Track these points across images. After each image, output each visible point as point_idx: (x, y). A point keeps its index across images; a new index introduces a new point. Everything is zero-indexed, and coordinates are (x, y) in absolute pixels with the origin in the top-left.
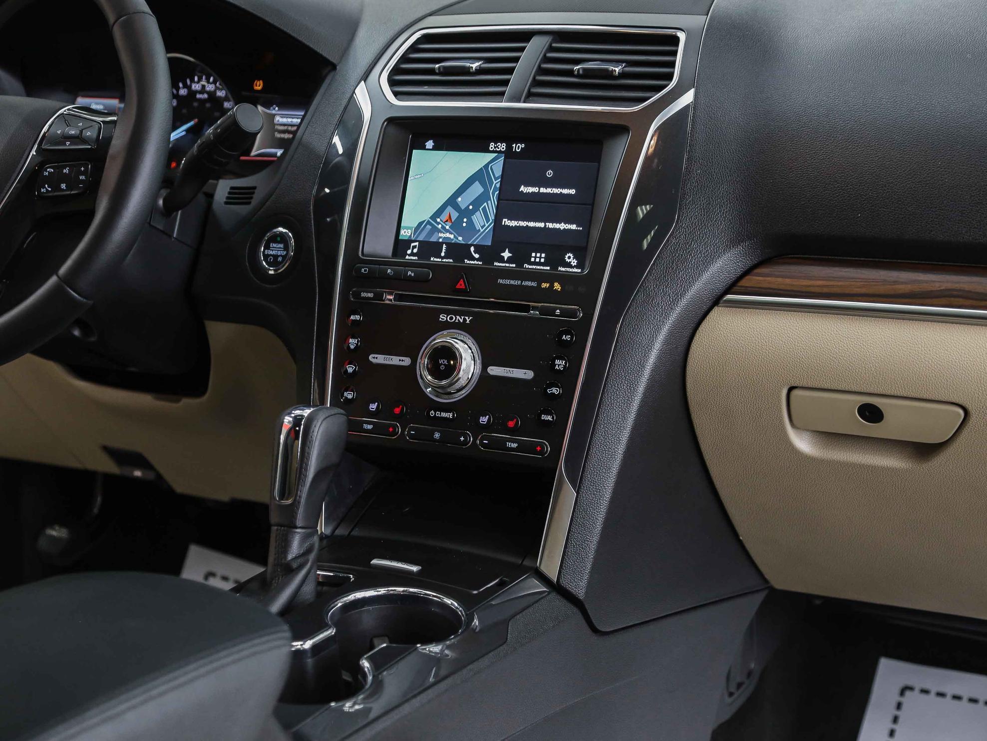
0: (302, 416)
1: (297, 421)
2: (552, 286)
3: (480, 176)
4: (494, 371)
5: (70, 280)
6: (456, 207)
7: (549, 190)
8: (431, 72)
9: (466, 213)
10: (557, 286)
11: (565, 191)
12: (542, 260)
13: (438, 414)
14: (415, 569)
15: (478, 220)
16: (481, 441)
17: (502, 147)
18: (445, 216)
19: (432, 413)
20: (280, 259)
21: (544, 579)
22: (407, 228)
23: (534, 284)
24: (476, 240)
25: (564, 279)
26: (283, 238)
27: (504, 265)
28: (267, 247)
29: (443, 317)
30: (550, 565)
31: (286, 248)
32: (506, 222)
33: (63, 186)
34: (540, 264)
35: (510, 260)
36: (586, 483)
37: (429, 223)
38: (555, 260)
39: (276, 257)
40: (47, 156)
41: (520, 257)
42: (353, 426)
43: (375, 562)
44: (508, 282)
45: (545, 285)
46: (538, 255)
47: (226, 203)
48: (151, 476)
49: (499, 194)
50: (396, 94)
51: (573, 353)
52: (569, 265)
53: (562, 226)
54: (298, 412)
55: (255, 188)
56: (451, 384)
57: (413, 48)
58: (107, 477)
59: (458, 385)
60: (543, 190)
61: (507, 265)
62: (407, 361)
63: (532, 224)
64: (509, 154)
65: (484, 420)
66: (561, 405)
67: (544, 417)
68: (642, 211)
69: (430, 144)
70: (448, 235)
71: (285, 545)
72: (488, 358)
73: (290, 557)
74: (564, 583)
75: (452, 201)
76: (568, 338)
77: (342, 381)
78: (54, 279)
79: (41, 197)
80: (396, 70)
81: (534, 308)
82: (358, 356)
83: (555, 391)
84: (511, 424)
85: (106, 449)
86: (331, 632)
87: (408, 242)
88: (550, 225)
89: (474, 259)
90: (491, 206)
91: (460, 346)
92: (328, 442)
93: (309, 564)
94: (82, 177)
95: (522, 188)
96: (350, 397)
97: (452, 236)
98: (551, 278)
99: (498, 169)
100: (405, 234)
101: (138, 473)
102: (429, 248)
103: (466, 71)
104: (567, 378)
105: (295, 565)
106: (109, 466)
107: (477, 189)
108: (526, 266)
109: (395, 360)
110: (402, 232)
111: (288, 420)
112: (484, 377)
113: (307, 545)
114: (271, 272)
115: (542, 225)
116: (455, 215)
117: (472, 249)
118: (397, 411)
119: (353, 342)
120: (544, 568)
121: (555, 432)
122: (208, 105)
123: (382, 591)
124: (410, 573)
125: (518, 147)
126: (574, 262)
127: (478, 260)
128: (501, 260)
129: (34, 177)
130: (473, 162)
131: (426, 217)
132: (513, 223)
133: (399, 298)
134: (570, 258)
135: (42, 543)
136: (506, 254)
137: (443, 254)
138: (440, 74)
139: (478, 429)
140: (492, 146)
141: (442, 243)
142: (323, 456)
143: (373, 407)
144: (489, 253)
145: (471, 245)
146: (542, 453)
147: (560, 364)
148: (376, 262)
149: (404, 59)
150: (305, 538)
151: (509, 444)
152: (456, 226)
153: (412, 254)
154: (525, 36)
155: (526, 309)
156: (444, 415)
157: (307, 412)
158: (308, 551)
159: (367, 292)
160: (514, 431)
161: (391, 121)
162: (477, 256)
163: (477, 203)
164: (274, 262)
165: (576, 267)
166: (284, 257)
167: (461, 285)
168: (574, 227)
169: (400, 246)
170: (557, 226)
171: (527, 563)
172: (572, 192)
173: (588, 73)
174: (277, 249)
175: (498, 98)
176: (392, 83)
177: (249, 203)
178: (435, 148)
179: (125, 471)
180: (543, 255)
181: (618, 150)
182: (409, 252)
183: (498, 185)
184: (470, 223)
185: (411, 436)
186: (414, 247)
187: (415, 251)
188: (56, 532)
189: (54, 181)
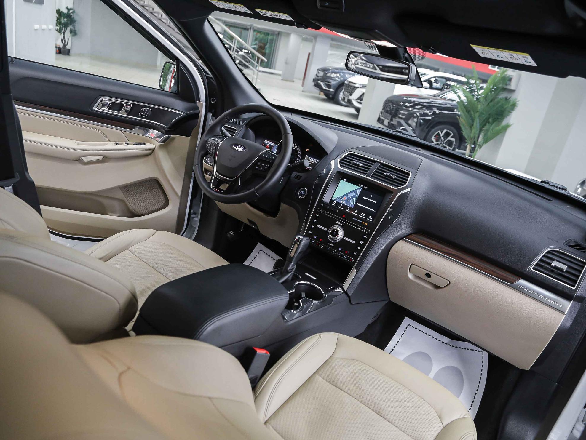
0: (300, 238)
1: (299, 238)
2: (365, 223)
3: (355, 191)
4: (346, 238)
5: (257, 190)
6: (347, 196)
7: (370, 200)
8: (350, 163)
9: (349, 199)
10: (366, 224)
11: (374, 201)
12: (364, 216)
13: (330, 244)
14: (315, 279)
15: (352, 201)
16: (338, 253)
17: (362, 186)
18: (344, 198)
19: (328, 243)
20: (303, 195)
21: (343, 289)
22: (334, 197)
23: (361, 222)
24: (350, 206)
25: (368, 222)
26: (305, 191)
27: (354, 214)
28: (301, 191)
29: (337, 222)
30: (346, 286)
31: (305, 193)
32: (358, 204)
33: (261, 168)
34: (363, 216)
35: (356, 213)
36: (359, 271)
37: (340, 198)
38: (367, 216)
39: (302, 194)
40: (259, 160)
41: (359, 213)
42: (311, 240)
43: (306, 274)
44: (355, 219)
45: (363, 223)
46: (363, 214)
47: (294, 178)
48: (256, 228)
49: (358, 197)
50: (340, 165)
51: (366, 241)
52: (370, 219)
53: (371, 209)
54: (299, 237)
55: (301, 176)
56: (335, 239)
57: (347, 155)
58: (245, 224)
59: (337, 239)
60: (369, 199)
61: (355, 214)
62: (326, 229)
63: (364, 206)
64: (363, 188)
65: (340, 249)
66: (359, 252)
67: (354, 253)
69: (345, 180)
70: (343, 202)
71: (288, 266)
72: (345, 235)
73: (289, 269)
74: (347, 292)
75: (347, 195)
76: (365, 237)
77: (310, 229)
78: (253, 189)
79: (256, 169)
80: (342, 160)
81: (359, 227)
82: (316, 224)
83: (359, 248)
84: (346, 252)
85: (248, 219)
86: (294, 291)
87: (334, 201)
88: (368, 208)
89: (348, 210)
90: (356, 199)
91: (339, 230)
92: (305, 245)
93: (292, 272)
94: (266, 168)
95: (364, 197)
96: (310, 233)
97: (344, 203)
98: (365, 221)
99: (360, 191)
100: (333, 199)
101: (253, 226)
102: (338, 204)
103: (358, 165)
104: (362, 246)
105: (289, 271)
106: (248, 223)
107: (353, 194)
108: (360, 216)
109: (324, 228)
110: (333, 198)
111: (297, 238)
112: (343, 239)
113: (293, 267)
114: (300, 197)
115: (366, 207)
116: (346, 198)
117: (348, 207)
118: (320, 240)
119: (315, 221)
120: (344, 287)
121: (356, 257)
122: (295, 151)
123: (308, 283)
124: (314, 279)
125: (366, 187)
126: (371, 219)
127: (349, 210)
128: (354, 212)
129: (255, 164)
130: (355, 187)
131: (340, 196)
132: (359, 205)
133: (328, 214)
134: (370, 217)
135: (228, 234)
136: (356, 211)
137: (341, 206)
138: (352, 164)
139: (338, 251)
140: (360, 185)
141: (342, 204)
142: (302, 248)
143: (315, 237)
144: (352, 209)
145: (348, 206)
146: (352, 261)
147: (362, 242)
148: (325, 203)
149: (344, 157)
150: (294, 265)
151: (344, 257)
152: (346, 201)
153: (334, 204)
154: (375, 162)
155: (357, 227)
156: (331, 245)
157: (301, 237)
158: (293, 269)
159: (321, 210)
160: (347, 254)
161: (338, 172)
162: (349, 209)
163: (353, 197)
164: (301, 196)
165: (372, 220)
166: (304, 195)
167: (344, 216)
168: (373, 210)
169: (332, 201)
170: (369, 209)
171: (340, 284)
172: (376, 202)
173: (387, 175)
174: (303, 193)
175: (364, 174)
176: (340, 162)
177: (299, 180)
178: (346, 181)
179: (251, 225)
180: (364, 214)
181: (390, 197)
182: (333, 203)
183: (359, 195)
184: (350, 201)
185: (322, 247)
186: (335, 202)
187: (335, 203)
188: (232, 233)
189: (260, 166)
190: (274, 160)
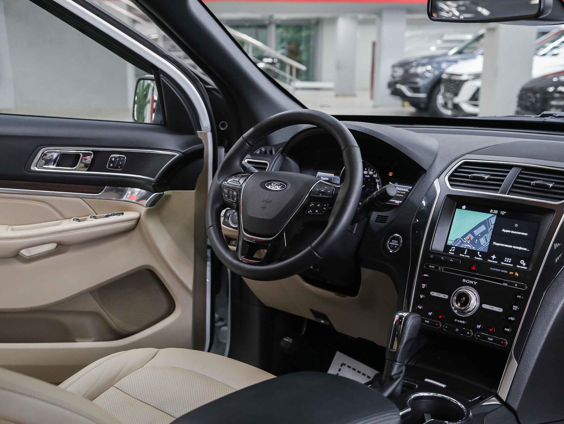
0: (403, 316)
1: (401, 317)
2: (514, 274)
3: (485, 223)
4: (485, 306)
5: (315, 248)
6: (473, 234)
7: (515, 232)
8: (467, 177)
9: (478, 237)
10: (517, 274)
11: (523, 234)
12: (510, 261)
13: (458, 321)
14: (444, 386)
15: (482, 241)
16: (477, 335)
17: (496, 212)
18: (468, 238)
19: (456, 320)
20: (395, 247)
21: (499, 399)
22: (451, 240)
23: (506, 272)
24: (481, 249)
25: (519, 271)
26: (397, 239)
27: (492, 261)
28: (391, 241)
29: (464, 281)
30: (503, 392)
31: (399, 243)
32: (495, 243)
33: (317, 211)
34: (508, 263)
35: (495, 260)
36: (523, 360)
37: (460, 239)
38: (515, 262)
39: (394, 246)
40: (311, 199)
41: (500, 259)
42: (423, 321)
43: (426, 380)
44: (495, 269)
45: (511, 273)
46: (508, 259)
47: (375, 221)
48: (327, 323)
49: (493, 231)
50: (451, 185)
51: (522, 304)
52: (522, 265)
53: (520, 248)
54: (401, 314)
55: (388, 217)
56: (465, 309)
57: (459, 167)
58: (309, 320)
59: (469, 310)
60: (512, 232)
61: (494, 262)
62: (446, 297)
63: (506, 246)
64: (498, 215)
65: (479, 326)
66: (514, 326)
67: (506, 329)
68: (557, 245)
69: (464, 207)
70: (468, 245)
71: (391, 369)
72: (483, 300)
73: (393, 374)
74: (508, 402)
75: (471, 232)
76: (520, 297)
77: (417, 301)
78: (309, 247)
79: (308, 214)
80: (452, 175)
81: (506, 282)
82: (426, 292)
83: (512, 319)
84: (491, 330)
85: (311, 310)
86: (409, 410)
87: (450, 247)
88: (514, 247)
89: (479, 257)
90: (489, 236)
91: (470, 293)
92: (413, 327)
93: (400, 379)
94: (325, 209)
95: (503, 230)
96: (420, 308)
97: (470, 246)
98: (515, 270)
99: (493, 220)
100: (449, 243)
101: (322, 322)
102: (460, 250)
103: (482, 179)
104: (518, 314)
105: (394, 378)
106: (312, 317)
107: (483, 228)
108: (503, 263)
109: (442, 296)
110: (448, 242)
111: (397, 317)
112: (480, 308)
113: (400, 370)
114: (391, 251)
115: (511, 247)
116: (472, 238)
117: (479, 253)
118: (440, 317)
119: (424, 286)
120: (500, 394)
121: (510, 336)
122: (369, 180)
123: (431, 394)
124: (441, 387)
125: (503, 213)
126: (524, 264)
127: (480, 258)
128: (491, 259)
129: (306, 207)
130: (482, 216)
131: (460, 237)
132: (498, 244)
133: (445, 270)
134: (522, 262)
135: (282, 343)
136: (494, 257)
137: (465, 253)
138: (471, 179)
139: (476, 330)
140: (491, 211)
141: (465, 249)
142: (410, 334)
143: (430, 314)
144: (486, 255)
145: (478, 251)
146: (504, 344)
147: (515, 308)
148: (437, 253)
149: (456, 171)
150: (400, 367)
151: (489, 339)
152: (472, 242)
153: (452, 252)
154: (510, 167)
155: (502, 282)
156: (461, 322)
157: (405, 314)
158: (400, 372)
159: (432, 265)
160: (491, 333)
161: (449, 196)
162: (480, 256)
163: (483, 234)
164: (393, 248)
165: (525, 266)
166: (397, 246)
167: (473, 268)
168: (525, 249)
169: (447, 247)
170: (518, 248)
171: (492, 390)
172: (526, 234)
173: (537, 185)
174: (394, 243)
175: (496, 191)
176: (450, 180)
177: (385, 223)
178: (466, 209)
179: (318, 320)
180: (510, 259)
181: (550, 219)
182: (451, 250)
183: (493, 228)
184: (479, 242)
185: (445, 328)
186: (453, 249)
187: (453, 250)
188: (287, 340)
189: (313, 209)
190: (336, 195)
